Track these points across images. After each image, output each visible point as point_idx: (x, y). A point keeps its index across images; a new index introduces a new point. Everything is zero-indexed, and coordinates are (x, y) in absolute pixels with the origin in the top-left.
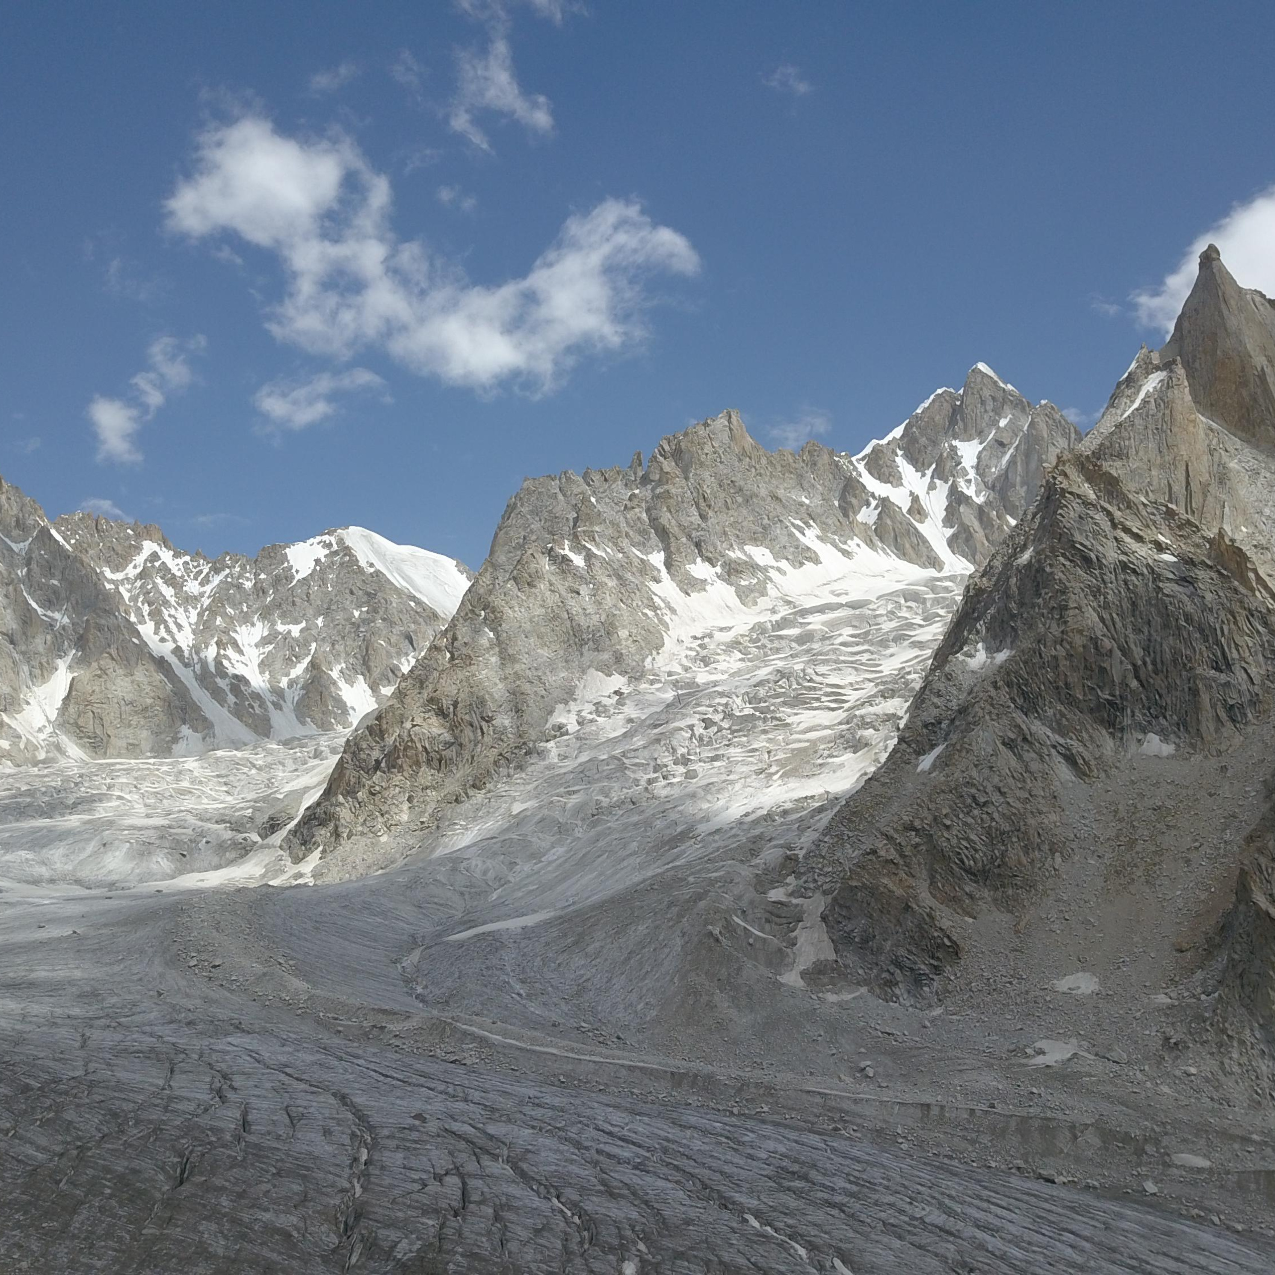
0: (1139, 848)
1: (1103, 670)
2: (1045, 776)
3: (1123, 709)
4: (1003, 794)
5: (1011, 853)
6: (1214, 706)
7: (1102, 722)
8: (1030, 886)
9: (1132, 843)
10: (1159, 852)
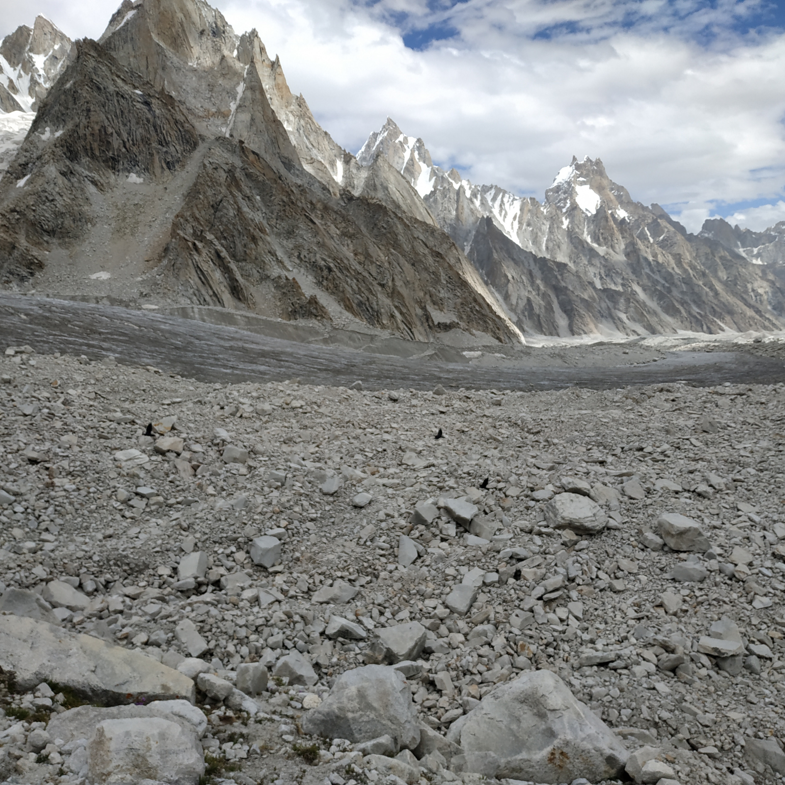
0: (128, 221)
1: (108, 143)
2: (82, 190)
3: (118, 161)
4: (61, 196)
5: (66, 222)
6: (160, 162)
7: (109, 167)
8: (76, 237)
9: (124, 219)
10: (137, 223)
